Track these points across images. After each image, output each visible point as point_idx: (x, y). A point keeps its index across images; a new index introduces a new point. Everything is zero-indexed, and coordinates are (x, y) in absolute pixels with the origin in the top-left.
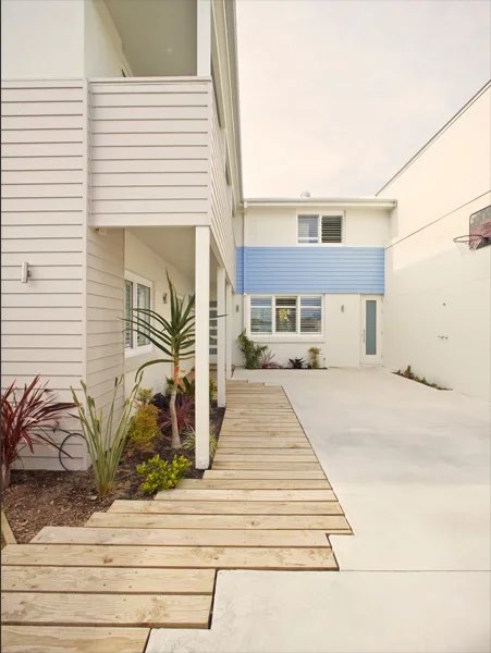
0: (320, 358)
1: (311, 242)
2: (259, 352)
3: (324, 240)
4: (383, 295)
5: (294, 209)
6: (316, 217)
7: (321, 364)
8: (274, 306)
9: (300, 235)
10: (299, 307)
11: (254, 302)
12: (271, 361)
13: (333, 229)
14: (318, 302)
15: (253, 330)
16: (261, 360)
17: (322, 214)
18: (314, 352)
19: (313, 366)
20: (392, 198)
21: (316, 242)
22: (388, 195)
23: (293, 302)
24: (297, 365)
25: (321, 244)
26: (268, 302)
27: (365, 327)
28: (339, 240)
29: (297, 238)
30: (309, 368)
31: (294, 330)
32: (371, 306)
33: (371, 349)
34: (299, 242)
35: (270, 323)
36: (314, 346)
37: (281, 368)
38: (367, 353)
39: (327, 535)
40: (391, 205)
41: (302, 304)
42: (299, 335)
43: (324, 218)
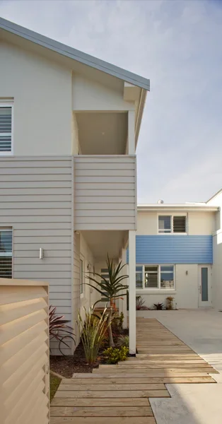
0: (173, 303)
1: (165, 232)
3: (175, 231)
4: (211, 264)
5: (156, 212)
6: (169, 217)
7: (174, 306)
8: (144, 272)
9: (159, 228)
10: (159, 272)
12: (143, 305)
13: (180, 224)
14: (171, 269)
17: (173, 215)
18: (170, 299)
19: (169, 308)
20: (217, 206)
21: (170, 232)
23: (156, 269)
24: (159, 307)
25: (172, 234)
26: (140, 269)
27: (200, 284)
28: (184, 231)
29: (158, 230)
30: (167, 309)
31: (156, 286)
32: (204, 272)
33: (205, 298)
34: (160, 232)
35: (142, 282)
36: (172, 296)
37: (149, 309)
38: (203, 300)
40: (216, 210)
41: (161, 270)
42: (159, 289)
43: (175, 217)
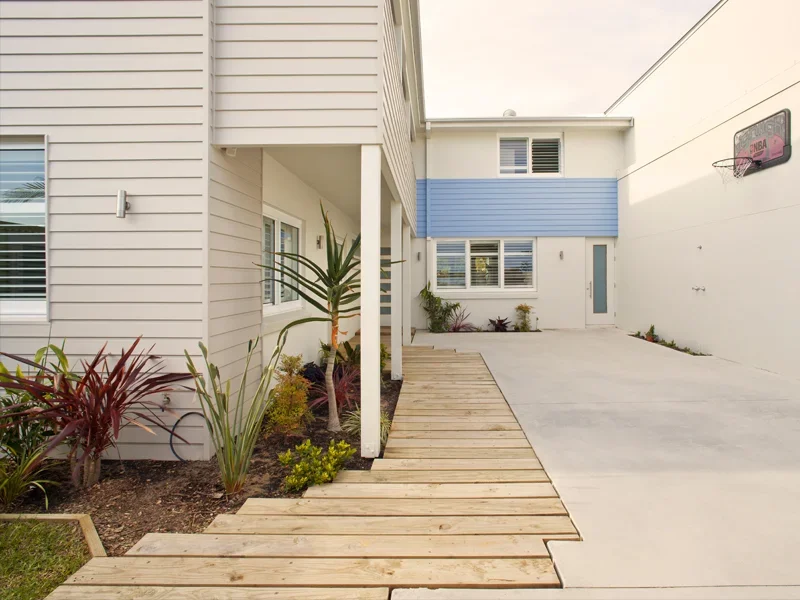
0: (531, 318)
1: (517, 172)
2: (448, 311)
3: (535, 170)
4: (615, 237)
5: (494, 130)
6: (523, 141)
7: (533, 325)
8: (468, 254)
9: (502, 164)
10: (502, 254)
11: (440, 249)
12: (465, 322)
13: (547, 156)
14: (528, 248)
15: (439, 284)
16: (451, 321)
17: (532, 137)
18: (523, 310)
19: (523, 328)
20: (627, 115)
21: (525, 172)
22: (621, 112)
23: (494, 247)
24: (500, 326)
25: (530, 175)
26: (461, 248)
27: (592, 280)
28: (556, 169)
29: (499, 168)
30: (517, 330)
31: (495, 282)
32: (600, 253)
33: (600, 306)
34: (502, 172)
35: (463, 275)
36: (528, 303)
37: (479, 331)
38: (594, 312)
39: (545, 542)
40: (626, 124)
41: (506, 250)
42: (502, 289)
43: (535, 142)
